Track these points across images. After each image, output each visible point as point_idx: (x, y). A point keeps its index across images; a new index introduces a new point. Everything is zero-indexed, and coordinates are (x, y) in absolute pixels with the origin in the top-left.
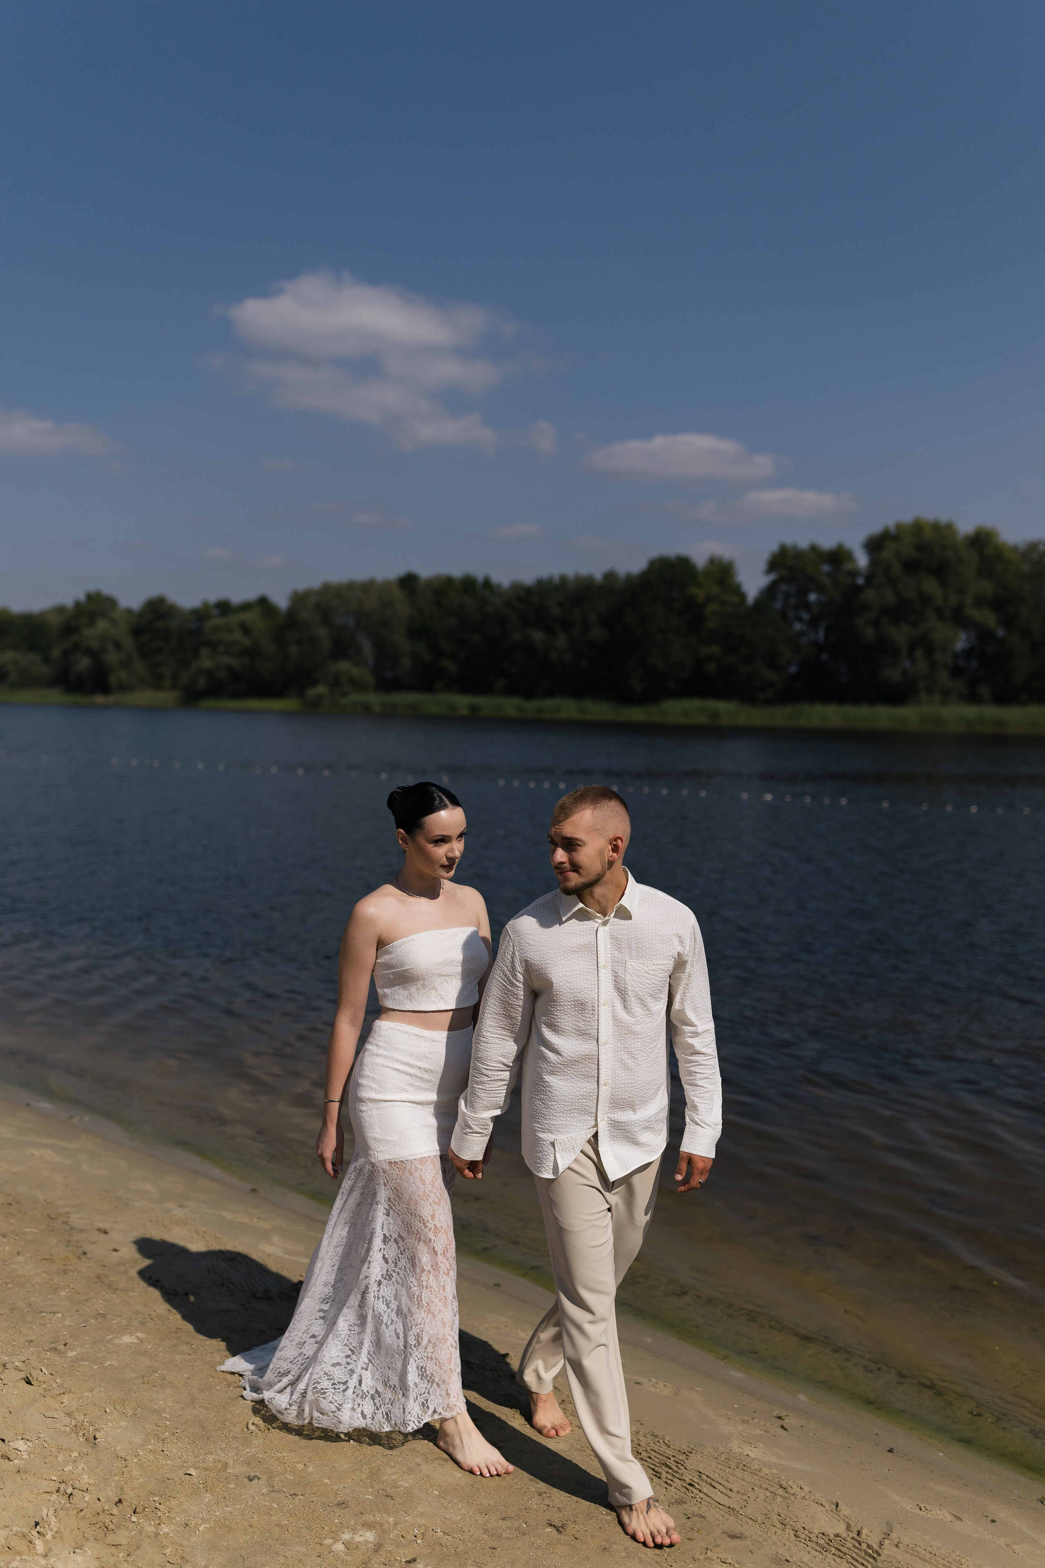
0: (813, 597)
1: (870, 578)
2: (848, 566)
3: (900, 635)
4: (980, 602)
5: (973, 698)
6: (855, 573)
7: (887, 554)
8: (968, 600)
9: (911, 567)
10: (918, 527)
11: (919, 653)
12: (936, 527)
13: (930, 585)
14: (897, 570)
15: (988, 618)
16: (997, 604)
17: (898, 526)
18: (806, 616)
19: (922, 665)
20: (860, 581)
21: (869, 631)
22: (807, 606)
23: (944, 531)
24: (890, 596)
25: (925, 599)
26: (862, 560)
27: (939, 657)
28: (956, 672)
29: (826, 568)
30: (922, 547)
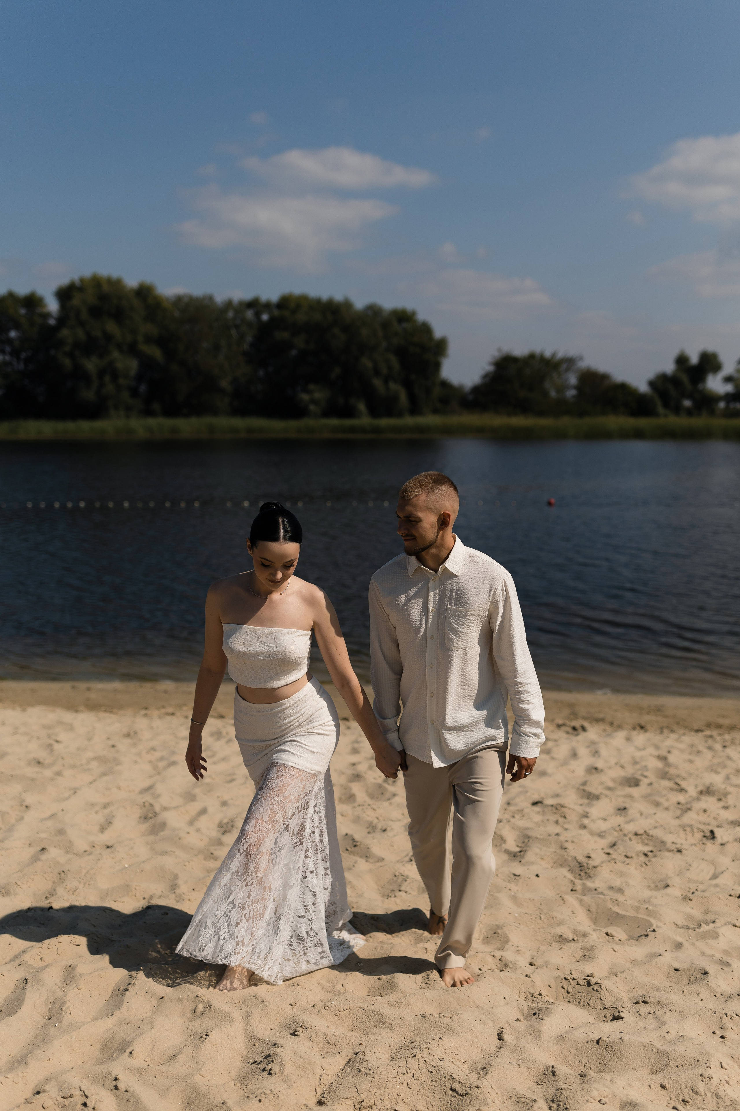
0: (13, 334)
1: (62, 320)
2: (39, 310)
3: (91, 365)
4: (149, 340)
5: (148, 413)
6: (47, 315)
7: (76, 301)
8: (140, 339)
9: (95, 312)
10: (96, 282)
11: (107, 379)
12: (110, 281)
13: (111, 327)
14: (84, 315)
15: (156, 353)
16: (162, 342)
17: (82, 280)
18: (8, 349)
19: (110, 388)
20: (52, 322)
21: (67, 362)
22: (10, 341)
23: (116, 284)
24: (81, 334)
25: (108, 337)
26: (53, 306)
27: (122, 381)
28: (134, 393)
29: (23, 311)
30: (103, 297)
